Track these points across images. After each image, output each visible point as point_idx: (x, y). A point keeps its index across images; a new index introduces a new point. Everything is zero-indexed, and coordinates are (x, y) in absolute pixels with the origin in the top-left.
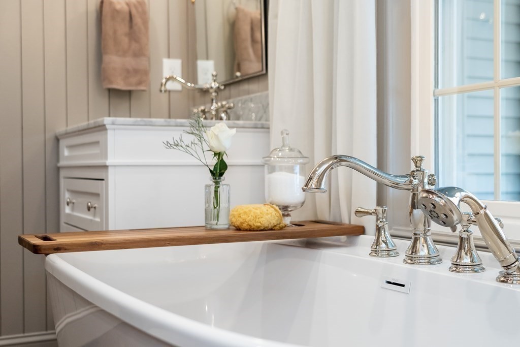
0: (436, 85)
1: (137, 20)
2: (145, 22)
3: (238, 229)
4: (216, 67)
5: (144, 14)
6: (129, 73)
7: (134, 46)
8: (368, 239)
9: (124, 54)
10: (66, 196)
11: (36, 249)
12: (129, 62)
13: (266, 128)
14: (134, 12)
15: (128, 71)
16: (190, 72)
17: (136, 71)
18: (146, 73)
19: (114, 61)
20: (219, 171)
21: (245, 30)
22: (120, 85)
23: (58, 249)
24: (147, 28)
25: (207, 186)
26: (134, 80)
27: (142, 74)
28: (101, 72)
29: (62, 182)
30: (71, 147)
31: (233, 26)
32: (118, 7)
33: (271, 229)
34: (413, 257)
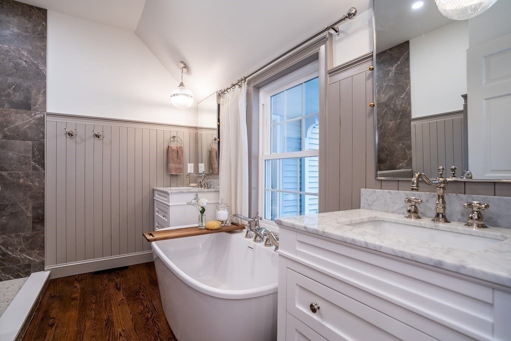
0: (265, 187)
1: (180, 152)
2: (182, 153)
3: (208, 229)
4: (205, 165)
5: (182, 151)
6: (177, 169)
7: (179, 160)
8: (245, 231)
9: (176, 163)
10: (156, 209)
11: (149, 240)
12: (177, 166)
13: (218, 192)
14: (178, 150)
15: (176, 168)
16: (196, 168)
17: (179, 169)
18: (182, 169)
19: (172, 165)
20: (203, 211)
21: (214, 154)
22: (174, 173)
23: (155, 240)
24: (183, 155)
25: (199, 216)
26: (178, 171)
27: (181, 169)
28: (168, 169)
29: (155, 204)
30: (158, 194)
31: (210, 152)
32: (174, 148)
33: (218, 229)
34: (255, 240)
